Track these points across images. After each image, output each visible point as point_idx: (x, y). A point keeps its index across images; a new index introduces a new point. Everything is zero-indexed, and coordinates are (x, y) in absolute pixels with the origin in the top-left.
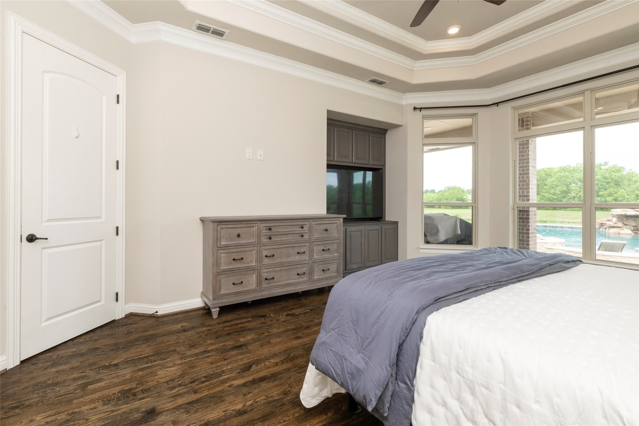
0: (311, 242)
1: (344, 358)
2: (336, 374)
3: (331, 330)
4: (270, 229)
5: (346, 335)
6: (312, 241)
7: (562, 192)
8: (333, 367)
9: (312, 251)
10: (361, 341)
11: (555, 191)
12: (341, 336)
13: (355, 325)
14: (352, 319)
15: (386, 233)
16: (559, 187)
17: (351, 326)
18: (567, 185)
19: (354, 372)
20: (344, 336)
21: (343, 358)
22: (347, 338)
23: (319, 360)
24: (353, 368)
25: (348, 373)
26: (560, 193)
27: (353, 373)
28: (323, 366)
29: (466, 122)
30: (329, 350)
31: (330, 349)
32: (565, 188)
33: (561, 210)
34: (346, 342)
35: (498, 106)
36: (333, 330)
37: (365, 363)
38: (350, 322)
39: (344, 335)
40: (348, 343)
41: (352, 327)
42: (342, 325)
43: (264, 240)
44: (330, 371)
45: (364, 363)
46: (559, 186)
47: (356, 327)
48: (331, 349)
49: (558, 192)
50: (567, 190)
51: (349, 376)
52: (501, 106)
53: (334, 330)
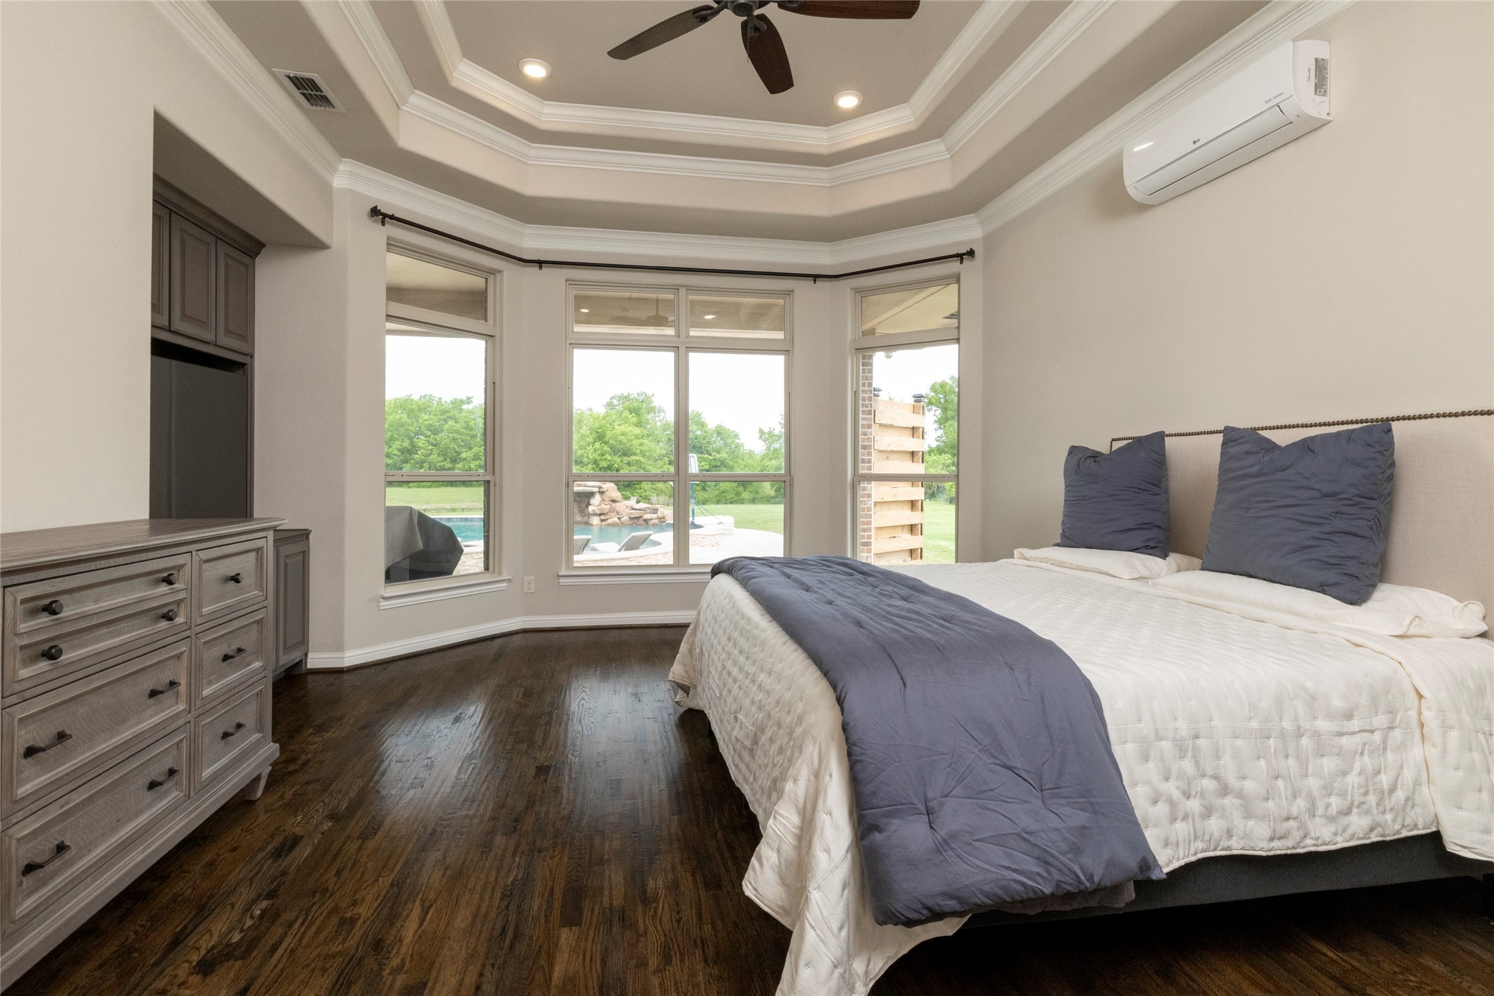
0: (193, 637)
1: (1027, 833)
2: (1030, 879)
3: (943, 799)
4: (51, 609)
5: (993, 786)
6: (199, 629)
7: (402, 451)
8: (1014, 871)
9: (196, 671)
10: (1031, 778)
11: (391, 450)
12: (981, 796)
13: (996, 754)
14: (980, 747)
15: (286, 565)
16: (397, 442)
17: (989, 761)
18: (411, 439)
19: (1076, 841)
20: (987, 791)
21: (1025, 836)
22: (996, 791)
23: (968, 882)
24: (1067, 835)
25: (1064, 853)
26: (397, 453)
27: (1074, 843)
28: (987, 888)
29: (474, 282)
30: (977, 844)
31: (977, 840)
32: (406, 444)
33: (402, 486)
34: (1003, 801)
35: (541, 267)
36: (946, 796)
37: (1081, 810)
38: (980, 754)
39: (985, 788)
40: (1009, 800)
41: (991, 761)
42: (967, 773)
43: (24, 673)
44: (1014, 885)
45: (1079, 812)
46: (397, 440)
47: (1002, 757)
48: (981, 836)
49: (396, 452)
50: (410, 447)
51: (1069, 856)
52: (546, 270)
53: (952, 794)
